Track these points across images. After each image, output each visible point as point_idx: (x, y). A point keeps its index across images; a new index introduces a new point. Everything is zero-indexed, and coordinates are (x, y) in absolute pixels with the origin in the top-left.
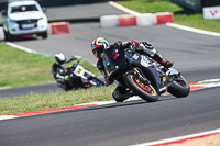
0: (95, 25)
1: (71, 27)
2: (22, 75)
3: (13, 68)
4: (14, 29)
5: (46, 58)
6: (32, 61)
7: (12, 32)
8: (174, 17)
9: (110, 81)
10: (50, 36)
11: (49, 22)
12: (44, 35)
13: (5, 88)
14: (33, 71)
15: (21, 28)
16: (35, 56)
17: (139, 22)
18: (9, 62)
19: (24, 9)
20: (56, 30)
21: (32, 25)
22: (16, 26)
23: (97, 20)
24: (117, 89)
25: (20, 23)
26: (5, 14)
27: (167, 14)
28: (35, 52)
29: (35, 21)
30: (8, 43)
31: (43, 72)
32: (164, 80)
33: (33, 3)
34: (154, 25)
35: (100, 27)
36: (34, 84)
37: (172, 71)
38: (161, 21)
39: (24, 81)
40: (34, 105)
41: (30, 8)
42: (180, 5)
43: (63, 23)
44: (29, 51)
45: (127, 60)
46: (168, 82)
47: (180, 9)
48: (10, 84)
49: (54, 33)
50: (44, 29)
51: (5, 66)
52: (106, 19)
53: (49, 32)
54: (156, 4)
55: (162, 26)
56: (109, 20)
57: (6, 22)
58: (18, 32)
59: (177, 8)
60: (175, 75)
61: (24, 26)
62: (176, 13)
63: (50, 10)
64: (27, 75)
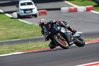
0: (58, 11)
1: (48, 12)
2: (26, 34)
3: (22, 31)
4: (22, 13)
5: (36, 26)
6: (30, 28)
7: (21, 15)
8: (94, 8)
9: (47, 39)
10: (38, 16)
11: (38, 10)
12: (35, 16)
13: (18, 40)
14: (30, 32)
15: (25, 13)
16: (31, 25)
17: (78, 10)
18: (19, 28)
19: (26, 4)
20: (41, 14)
21: (30, 11)
22: (23, 12)
23: (59, 9)
24: (51, 43)
25: (25, 10)
26: (18, 6)
27: (91, 6)
28: (31, 24)
29: (31, 9)
30: (19, 20)
31: (35, 33)
32: (72, 39)
33: (30, 1)
34: (85, 11)
35: (61, 12)
36: (31, 38)
37: (77, 34)
38: (88, 10)
39: (26, 37)
40: (31, 48)
41: (29, 4)
42: (97, 3)
43: (44, 11)
44: (28, 23)
45: (55, 30)
46: (74, 40)
47: (97, 4)
48: (20, 38)
49: (40, 15)
50: (35, 13)
51: (18, 30)
52: (63, 9)
53: (38, 14)
54: (86, 2)
55: (88, 12)
56: (64, 9)
57: (18, 10)
58: (24, 14)
59: (95, 4)
60: (78, 37)
61: (26, 12)
62: (95, 6)
63: (38, 5)
64: (27, 34)
